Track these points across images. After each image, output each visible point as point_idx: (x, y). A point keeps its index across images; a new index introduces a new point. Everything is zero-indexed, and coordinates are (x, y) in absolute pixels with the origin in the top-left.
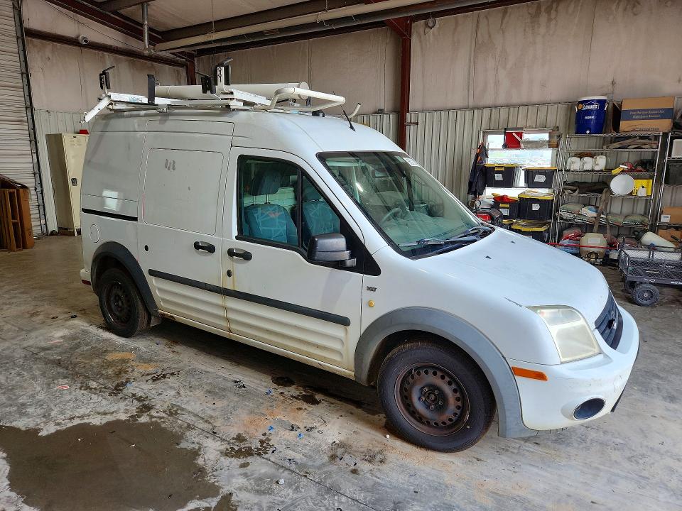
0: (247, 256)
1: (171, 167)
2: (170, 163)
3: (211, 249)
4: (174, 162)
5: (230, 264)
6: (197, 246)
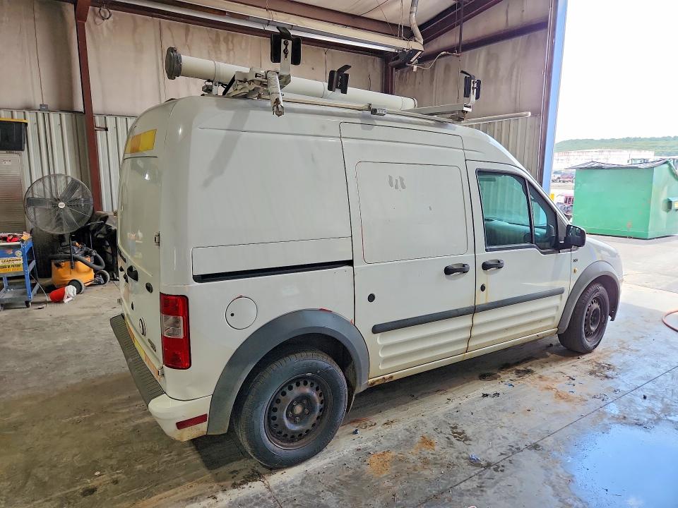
0: (498, 265)
1: (399, 183)
2: (397, 180)
3: (463, 269)
4: (402, 179)
5: (483, 277)
6: (448, 271)
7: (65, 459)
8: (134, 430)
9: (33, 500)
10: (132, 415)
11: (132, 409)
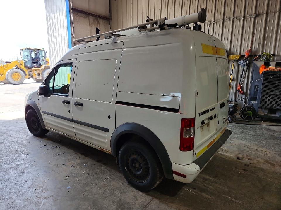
7: (248, 184)
8: (217, 177)
9: (264, 179)
10: (211, 183)
11: (208, 186)
